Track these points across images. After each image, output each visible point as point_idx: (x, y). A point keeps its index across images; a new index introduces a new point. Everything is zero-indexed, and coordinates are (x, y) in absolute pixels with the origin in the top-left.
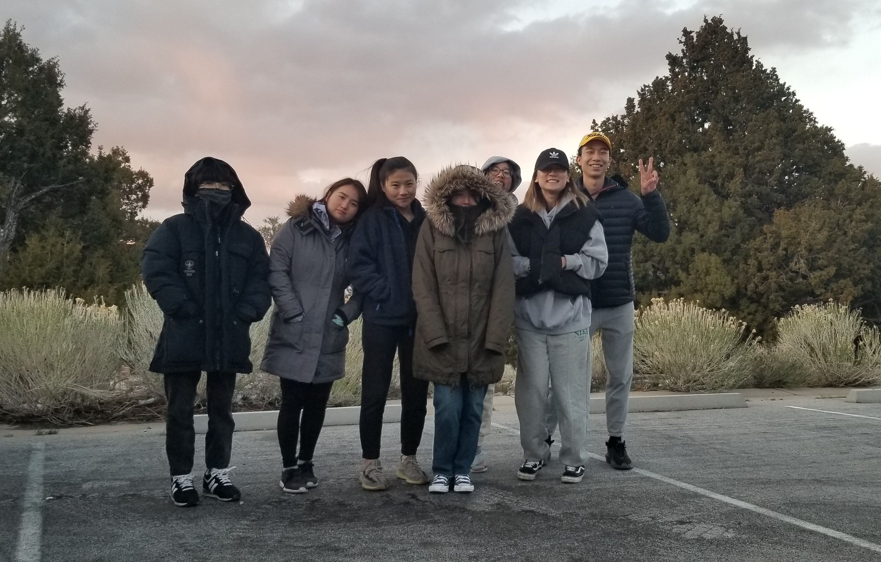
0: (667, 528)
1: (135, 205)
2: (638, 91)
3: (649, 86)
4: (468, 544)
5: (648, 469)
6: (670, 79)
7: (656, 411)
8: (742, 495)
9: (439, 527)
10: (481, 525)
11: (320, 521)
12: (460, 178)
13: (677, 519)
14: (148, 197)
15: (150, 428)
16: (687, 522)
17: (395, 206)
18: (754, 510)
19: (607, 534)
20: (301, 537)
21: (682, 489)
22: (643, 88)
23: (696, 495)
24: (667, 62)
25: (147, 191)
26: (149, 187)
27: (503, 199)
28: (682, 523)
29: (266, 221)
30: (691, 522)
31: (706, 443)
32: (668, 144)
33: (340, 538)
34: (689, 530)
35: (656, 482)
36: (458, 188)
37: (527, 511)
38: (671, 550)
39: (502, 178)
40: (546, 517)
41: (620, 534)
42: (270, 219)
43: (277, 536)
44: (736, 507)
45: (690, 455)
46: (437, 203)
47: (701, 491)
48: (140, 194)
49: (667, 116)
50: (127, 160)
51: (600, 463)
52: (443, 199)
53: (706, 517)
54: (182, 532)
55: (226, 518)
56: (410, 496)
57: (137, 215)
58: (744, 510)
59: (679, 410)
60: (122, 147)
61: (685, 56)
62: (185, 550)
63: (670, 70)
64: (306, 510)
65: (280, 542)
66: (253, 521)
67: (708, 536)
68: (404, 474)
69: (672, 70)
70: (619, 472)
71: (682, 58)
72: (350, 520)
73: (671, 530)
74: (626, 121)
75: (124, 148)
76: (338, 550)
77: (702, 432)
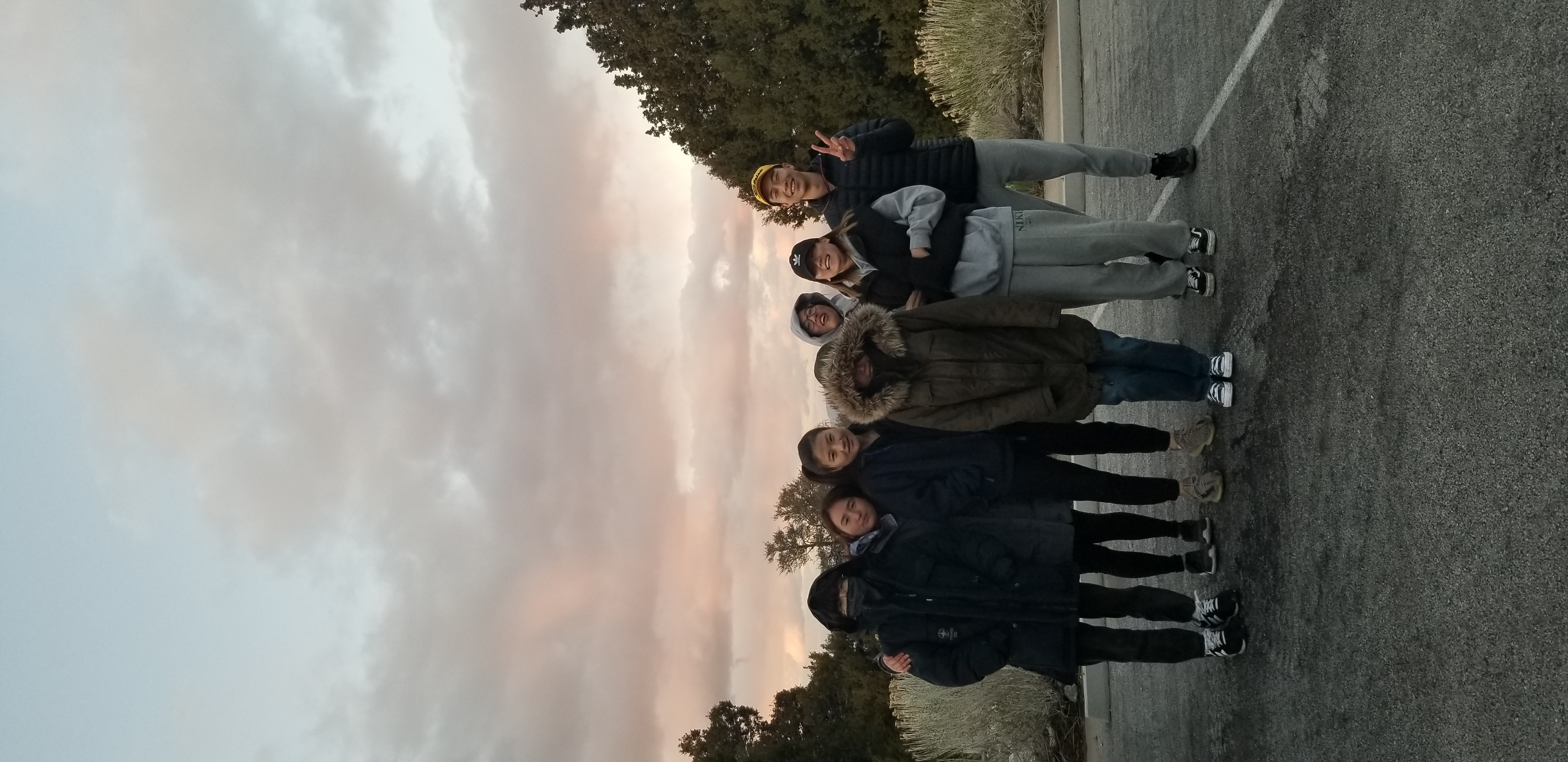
0: (1306, 133)
1: (753, 724)
2: (608, 72)
3: (601, 57)
4: (1324, 394)
5: (1196, 125)
6: (590, 27)
7: (1081, 80)
8: (1249, 15)
9: (1292, 423)
10: (1292, 370)
11: (1275, 566)
12: (840, 383)
13: (1292, 117)
14: (742, 707)
15: (1097, 738)
16: (1298, 104)
17: (859, 454)
18: (1277, 9)
19: (1316, 214)
20: (1303, 595)
21: (1235, 92)
22: (602, 64)
23: (1248, 76)
24: (567, 31)
25: (736, 710)
26: (732, 706)
27: (862, 325)
28: (1297, 112)
29: (771, 560)
30: (1297, 100)
31: (1147, 33)
32: (683, 34)
33: (1306, 548)
34: (1311, 107)
35: (1221, 120)
36: (852, 385)
37: (1270, 306)
38: (1346, 141)
39: (816, 316)
40: (1280, 285)
41: (1315, 197)
42: (768, 555)
43: (1298, 623)
44: (1271, 31)
45: (1171, 61)
46: (871, 409)
47: (1239, 68)
48: (740, 718)
49: (644, 34)
50: (695, 734)
51: (1185, 188)
52: (867, 402)
53: (1288, 76)
54: (1286, 732)
55: (1265, 677)
56: (1236, 446)
57: (766, 722)
58: (1277, 21)
59: (1081, 48)
60: (680, 740)
61: (559, 6)
62: (1318, 733)
63: (578, 26)
64: (1254, 579)
65: (1309, 620)
66: (1270, 645)
67: (1324, 85)
68: (1198, 446)
69: (579, 24)
70: (1201, 166)
71: (562, 10)
72: (1276, 529)
73: (1310, 130)
74: (646, 88)
75: (681, 738)
76: (1327, 556)
77: (1125, 31)
